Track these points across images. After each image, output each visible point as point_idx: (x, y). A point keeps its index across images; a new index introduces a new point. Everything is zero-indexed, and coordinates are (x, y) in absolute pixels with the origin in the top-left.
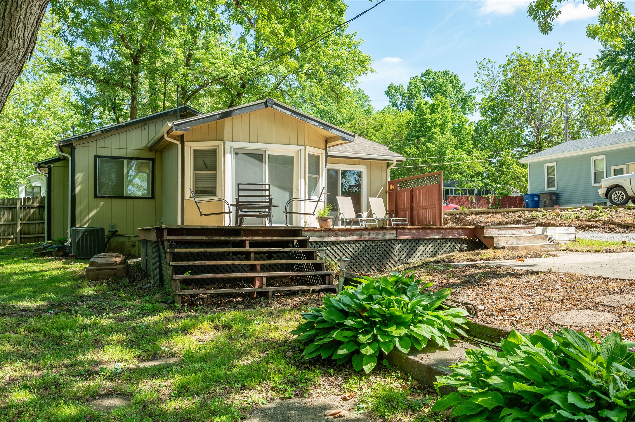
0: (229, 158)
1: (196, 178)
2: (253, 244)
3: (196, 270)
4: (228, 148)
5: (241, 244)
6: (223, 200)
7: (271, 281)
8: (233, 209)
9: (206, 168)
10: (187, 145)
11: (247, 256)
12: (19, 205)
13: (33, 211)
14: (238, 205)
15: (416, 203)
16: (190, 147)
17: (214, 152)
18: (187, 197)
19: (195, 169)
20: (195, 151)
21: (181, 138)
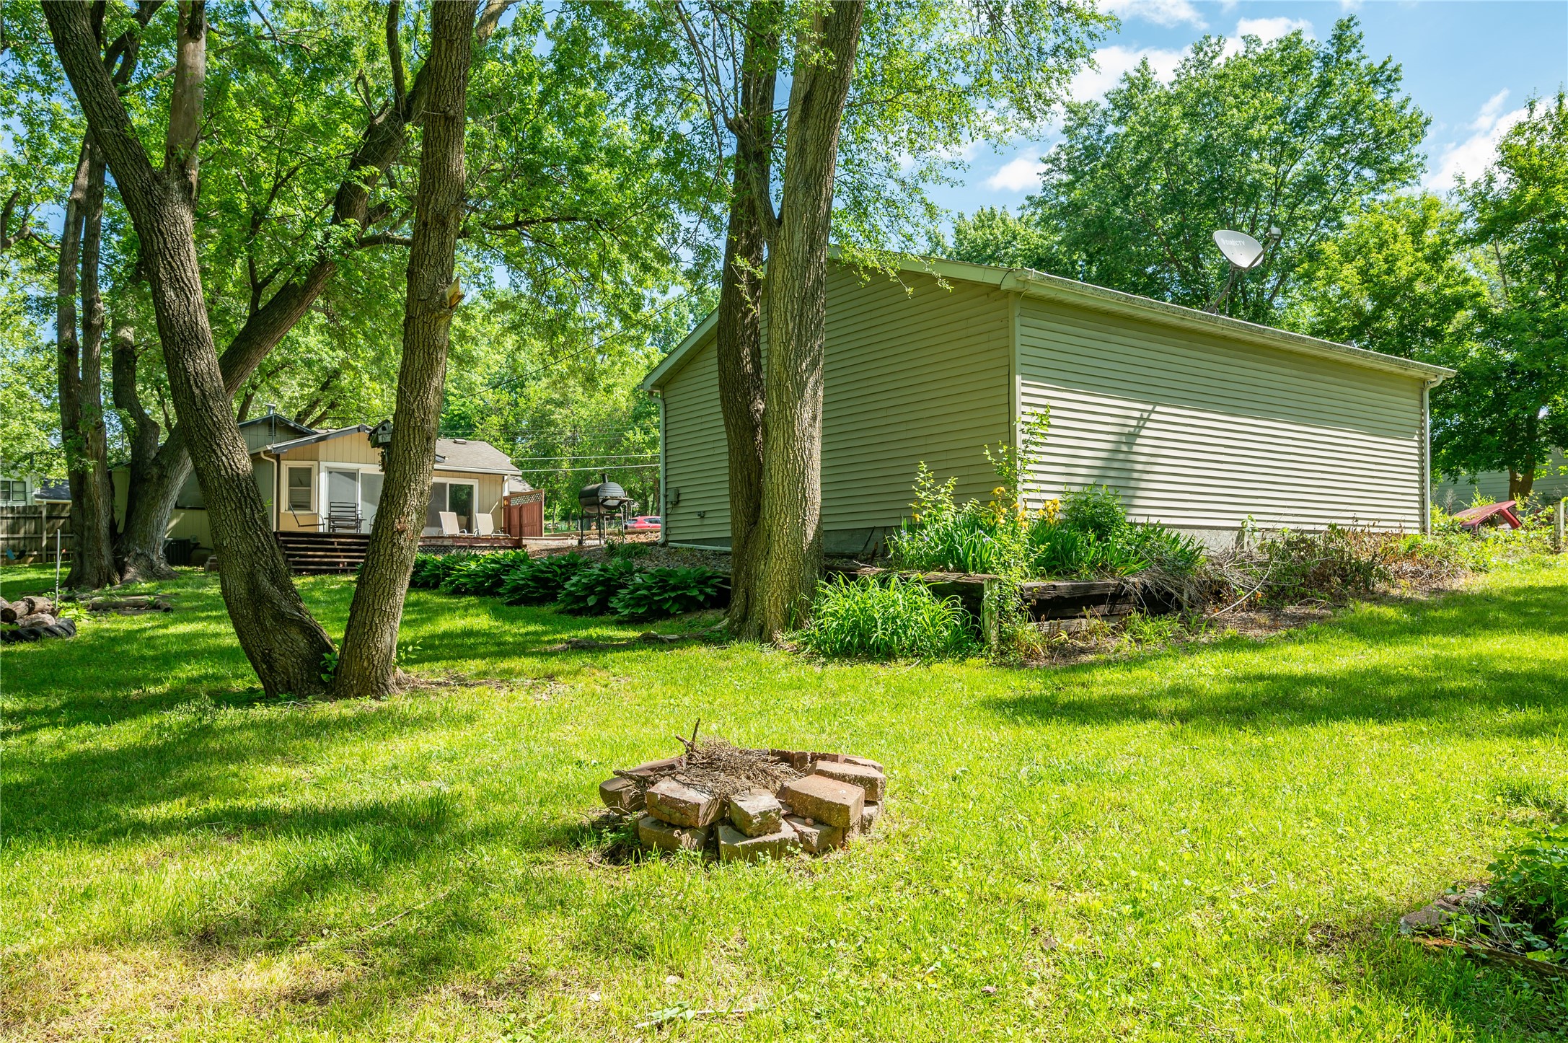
0: (323, 477)
1: (291, 493)
2: (339, 544)
3: (301, 556)
4: (322, 467)
5: (332, 543)
6: (317, 515)
7: (349, 564)
8: (326, 522)
9: (301, 484)
10: (283, 463)
11: (335, 550)
12: (44, 514)
13: (62, 521)
14: (330, 518)
15: (525, 521)
16: (286, 465)
17: (309, 471)
18: (282, 510)
19: (291, 485)
20: (290, 469)
21: (278, 458)
